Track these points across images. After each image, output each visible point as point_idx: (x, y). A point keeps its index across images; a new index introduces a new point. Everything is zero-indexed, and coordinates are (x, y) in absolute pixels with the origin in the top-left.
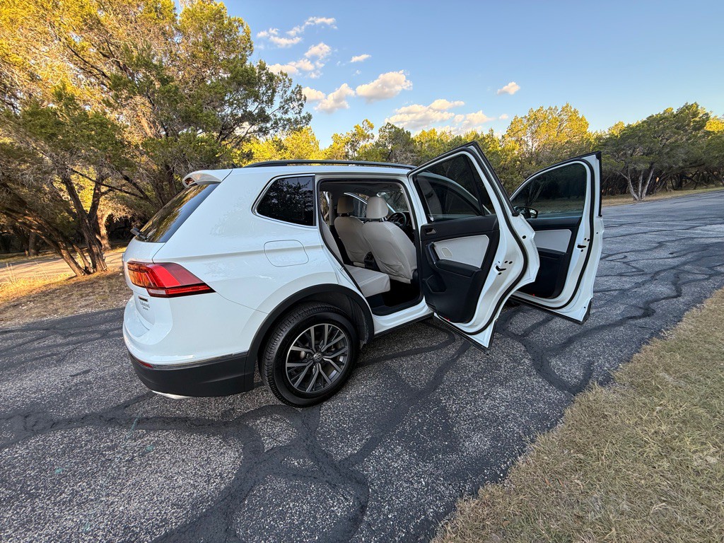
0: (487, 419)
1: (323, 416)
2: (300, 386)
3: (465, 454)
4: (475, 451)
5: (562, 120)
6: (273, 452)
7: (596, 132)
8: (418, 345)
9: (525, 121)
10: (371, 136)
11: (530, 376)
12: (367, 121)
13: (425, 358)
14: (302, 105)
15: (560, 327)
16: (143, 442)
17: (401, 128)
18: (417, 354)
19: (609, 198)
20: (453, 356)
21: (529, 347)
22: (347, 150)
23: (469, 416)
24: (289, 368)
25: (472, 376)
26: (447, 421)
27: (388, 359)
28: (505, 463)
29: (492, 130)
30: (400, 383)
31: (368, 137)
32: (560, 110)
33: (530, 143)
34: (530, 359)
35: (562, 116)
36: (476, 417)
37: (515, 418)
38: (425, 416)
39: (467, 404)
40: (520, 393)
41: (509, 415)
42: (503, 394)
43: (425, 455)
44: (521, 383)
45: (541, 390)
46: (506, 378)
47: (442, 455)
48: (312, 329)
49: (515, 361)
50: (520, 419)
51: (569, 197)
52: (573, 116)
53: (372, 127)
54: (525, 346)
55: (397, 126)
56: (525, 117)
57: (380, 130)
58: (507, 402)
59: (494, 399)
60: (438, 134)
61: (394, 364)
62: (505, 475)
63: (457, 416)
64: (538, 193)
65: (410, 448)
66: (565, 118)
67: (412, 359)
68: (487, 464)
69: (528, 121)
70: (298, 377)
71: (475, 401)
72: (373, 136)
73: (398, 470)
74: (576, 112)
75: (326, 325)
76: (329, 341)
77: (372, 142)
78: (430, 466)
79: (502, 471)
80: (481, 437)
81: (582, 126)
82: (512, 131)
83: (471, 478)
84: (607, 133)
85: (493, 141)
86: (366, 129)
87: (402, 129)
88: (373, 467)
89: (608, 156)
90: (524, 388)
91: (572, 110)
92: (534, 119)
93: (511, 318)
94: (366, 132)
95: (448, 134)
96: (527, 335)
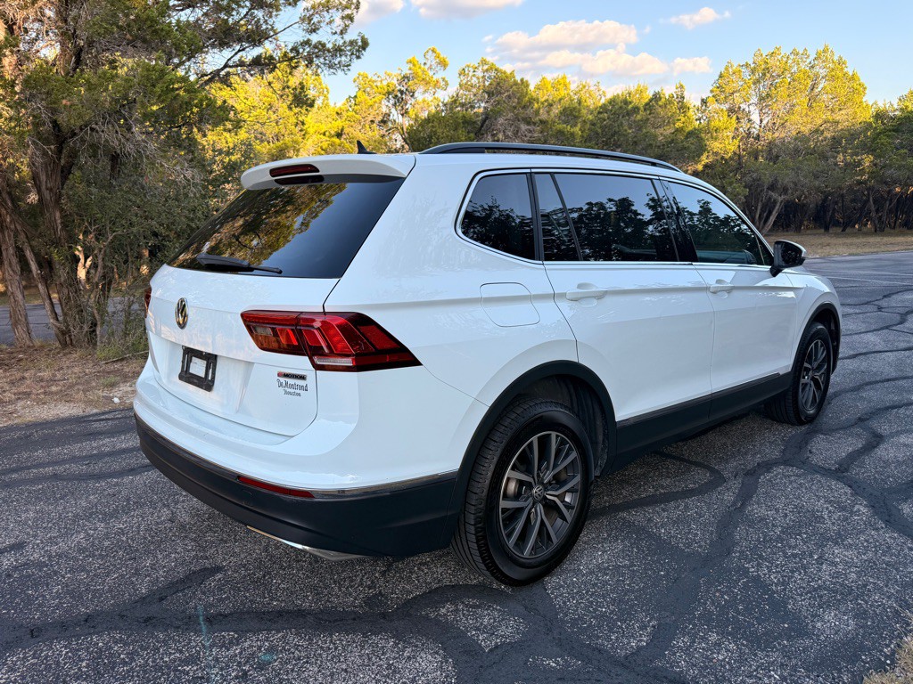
0: (836, 592)
1: (556, 597)
2: (516, 544)
3: (822, 638)
4: (836, 633)
5: (817, 76)
6: (500, 651)
7: (875, 103)
8: (662, 487)
9: (746, 74)
10: (442, 83)
11: (877, 529)
12: (433, 51)
13: (687, 507)
14: (350, 18)
15: (896, 457)
16: (243, 650)
17: (509, 72)
18: (669, 502)
19: (903, 234)
20: (734, 503)
21: (857, 488)
22: (384, 110)
23: (804, 588)
24: (505, 510)
25: (782, 532)
26: (771, 596)
27: (623, 511)
28: (888, 646)
29: (681, 87)
30: (662, 547)
31: (436, 85)
32: (812, 58)
33: (755, 117)
34: (866, 506)
35: (817, 69)
36: (815, 590)
37: (878, 589)
38: (733, 592)
39: (792, 572)
40: (870, 554)
41: (867, 585)
42: (845, 556)
43: (761, 642)
44: (866, 541)
45: (902, 550)
46: (839, 534)
47: (788, 641)
48: (534, 439)
49: (843, 509)
50: (885, 589)
51: (827, 229)
52: (836, 72)
53: (443, 64)
54: (849, 486)
55: (498, 66)
56: (747, 65)
57: (462, 73)
58: (856, 567)
59: (834, 564)
60: (573, 87)
61: (637, 516)
62: (893, 662)
63: (785, 590)
64: (772, 218)
65: (730, 634)
66: (823, 72)
67: (664, 510)
68: (862, 648)
69: (753, 72)
70: (514, 529)
71: (805, 568)
72: (447, 84)
73: (728, 663)
74: (841, 62)
75: (554, 434)
76: (555, 466)
77: (444, 96)
78: (774, 656)
79: (887, 657)
80: (836, 615)
81: (854, 91)
82: (722, 90)
83: (846, 667)
84: (896, 107)
85: (683, 108)
86: (430, 68)
87: (512, 73)
88: (685, 661)
89: (903, 151)
90: (875, 547)
91: (836, 58)
92: (764, 73)
93: (807, 443)
94: (431, 73)
95: (592, 88)
96: (846, 470)
